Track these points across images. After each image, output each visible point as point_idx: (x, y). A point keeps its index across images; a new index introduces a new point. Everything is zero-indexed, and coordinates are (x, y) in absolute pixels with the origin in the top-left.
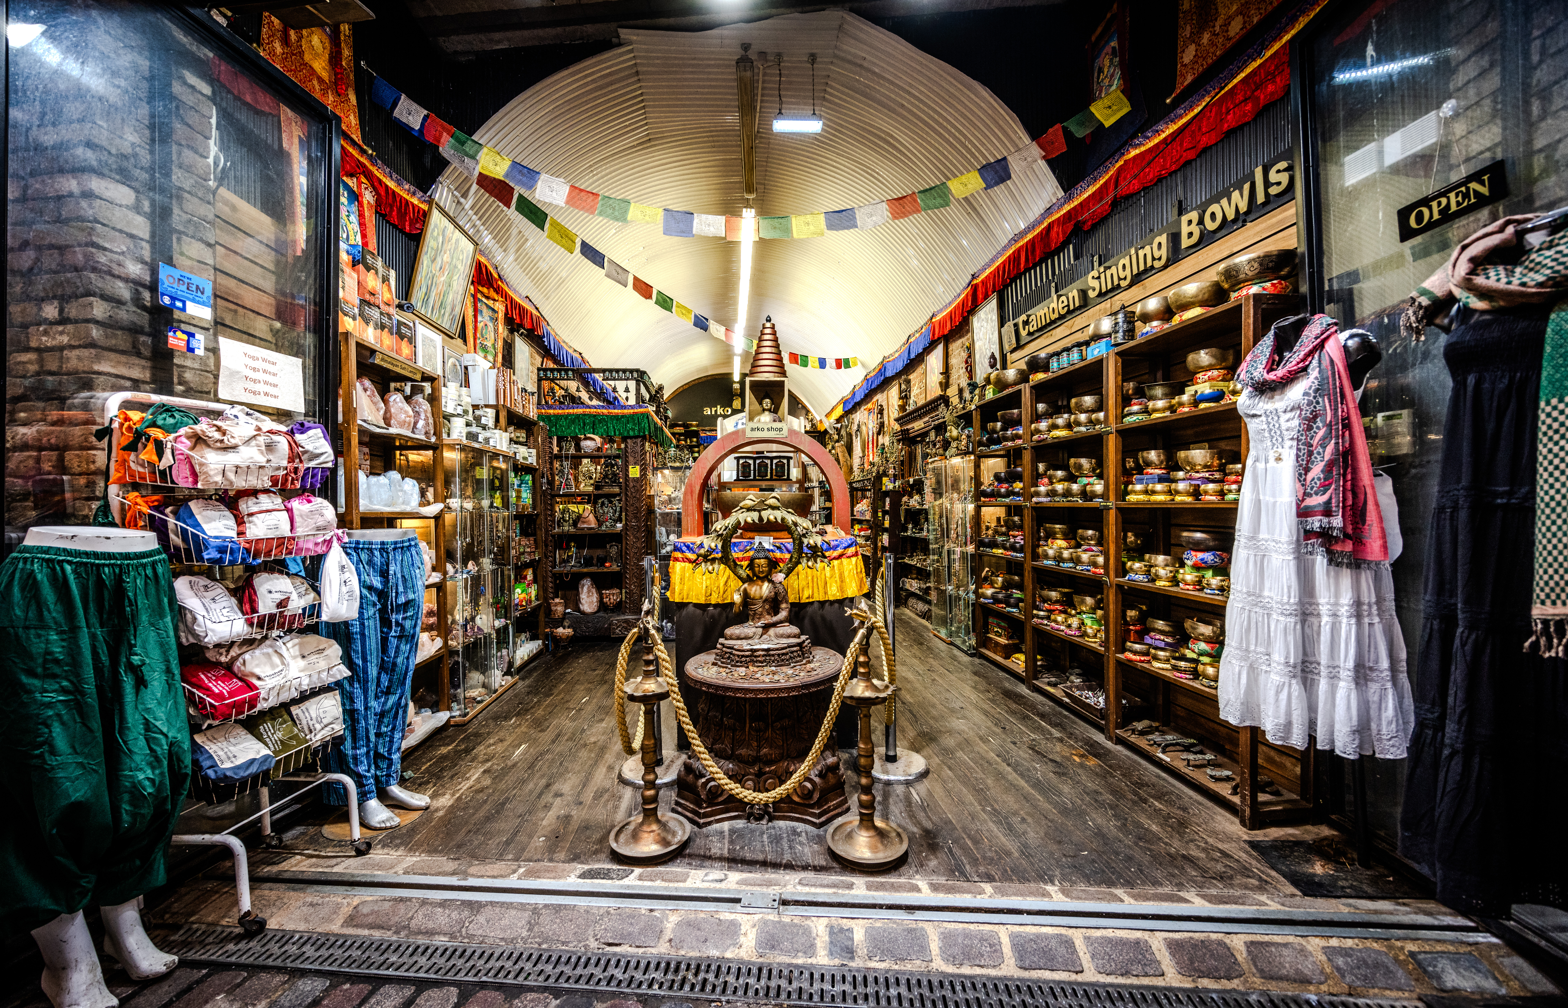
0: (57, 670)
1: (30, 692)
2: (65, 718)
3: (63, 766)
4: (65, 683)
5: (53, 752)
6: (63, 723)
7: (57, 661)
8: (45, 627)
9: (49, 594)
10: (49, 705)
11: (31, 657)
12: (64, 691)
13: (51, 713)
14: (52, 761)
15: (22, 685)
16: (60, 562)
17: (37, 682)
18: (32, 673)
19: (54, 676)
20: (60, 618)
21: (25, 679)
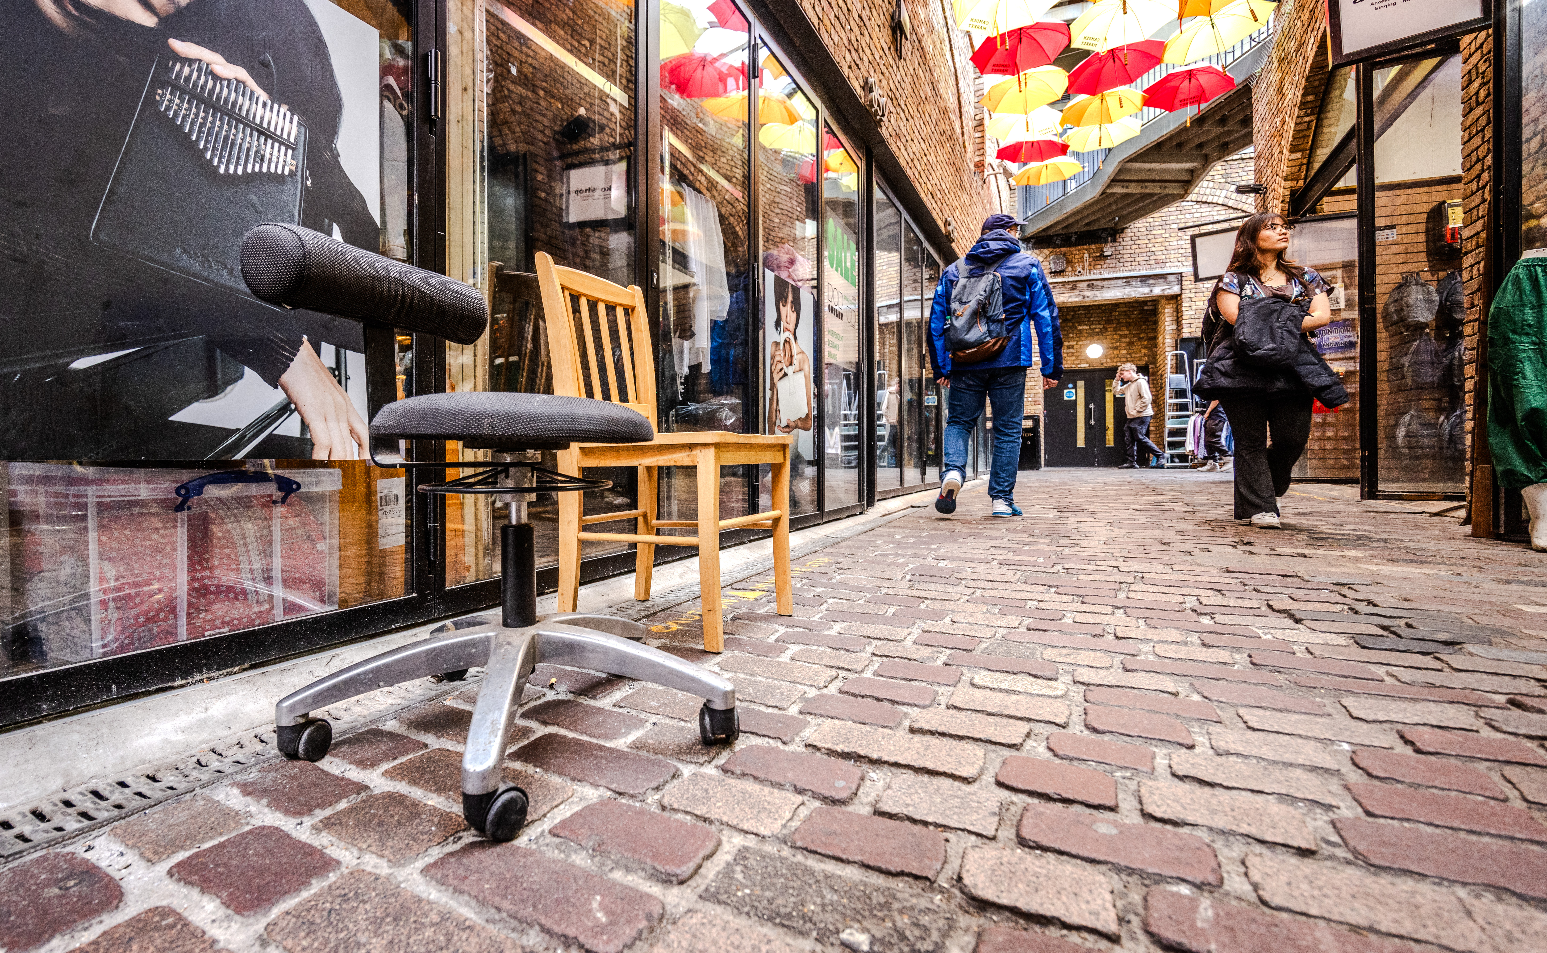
0: (1529, 330)
1: (1514, 343)
2: (1533, 359)
3: (1529, 386)
4: (1534, 339)
5: (1524, 378)
6: (1531, 362)
7: (1529, 325)
8: (1524, 306)
9: (1527, 286)
10: (1524, 351)
11: (1515, 323)
12: (1533, 343)
13: (1524, 355)
14: (1523, 382)
15: (1509, 338)
16: (1534, 266)
17: (1518, 337)
18: (1515, 332)
19: (1528, 334)
20: (1534, 301)
21: (1511, 336)
